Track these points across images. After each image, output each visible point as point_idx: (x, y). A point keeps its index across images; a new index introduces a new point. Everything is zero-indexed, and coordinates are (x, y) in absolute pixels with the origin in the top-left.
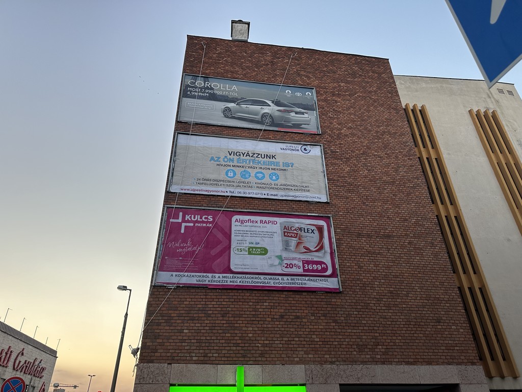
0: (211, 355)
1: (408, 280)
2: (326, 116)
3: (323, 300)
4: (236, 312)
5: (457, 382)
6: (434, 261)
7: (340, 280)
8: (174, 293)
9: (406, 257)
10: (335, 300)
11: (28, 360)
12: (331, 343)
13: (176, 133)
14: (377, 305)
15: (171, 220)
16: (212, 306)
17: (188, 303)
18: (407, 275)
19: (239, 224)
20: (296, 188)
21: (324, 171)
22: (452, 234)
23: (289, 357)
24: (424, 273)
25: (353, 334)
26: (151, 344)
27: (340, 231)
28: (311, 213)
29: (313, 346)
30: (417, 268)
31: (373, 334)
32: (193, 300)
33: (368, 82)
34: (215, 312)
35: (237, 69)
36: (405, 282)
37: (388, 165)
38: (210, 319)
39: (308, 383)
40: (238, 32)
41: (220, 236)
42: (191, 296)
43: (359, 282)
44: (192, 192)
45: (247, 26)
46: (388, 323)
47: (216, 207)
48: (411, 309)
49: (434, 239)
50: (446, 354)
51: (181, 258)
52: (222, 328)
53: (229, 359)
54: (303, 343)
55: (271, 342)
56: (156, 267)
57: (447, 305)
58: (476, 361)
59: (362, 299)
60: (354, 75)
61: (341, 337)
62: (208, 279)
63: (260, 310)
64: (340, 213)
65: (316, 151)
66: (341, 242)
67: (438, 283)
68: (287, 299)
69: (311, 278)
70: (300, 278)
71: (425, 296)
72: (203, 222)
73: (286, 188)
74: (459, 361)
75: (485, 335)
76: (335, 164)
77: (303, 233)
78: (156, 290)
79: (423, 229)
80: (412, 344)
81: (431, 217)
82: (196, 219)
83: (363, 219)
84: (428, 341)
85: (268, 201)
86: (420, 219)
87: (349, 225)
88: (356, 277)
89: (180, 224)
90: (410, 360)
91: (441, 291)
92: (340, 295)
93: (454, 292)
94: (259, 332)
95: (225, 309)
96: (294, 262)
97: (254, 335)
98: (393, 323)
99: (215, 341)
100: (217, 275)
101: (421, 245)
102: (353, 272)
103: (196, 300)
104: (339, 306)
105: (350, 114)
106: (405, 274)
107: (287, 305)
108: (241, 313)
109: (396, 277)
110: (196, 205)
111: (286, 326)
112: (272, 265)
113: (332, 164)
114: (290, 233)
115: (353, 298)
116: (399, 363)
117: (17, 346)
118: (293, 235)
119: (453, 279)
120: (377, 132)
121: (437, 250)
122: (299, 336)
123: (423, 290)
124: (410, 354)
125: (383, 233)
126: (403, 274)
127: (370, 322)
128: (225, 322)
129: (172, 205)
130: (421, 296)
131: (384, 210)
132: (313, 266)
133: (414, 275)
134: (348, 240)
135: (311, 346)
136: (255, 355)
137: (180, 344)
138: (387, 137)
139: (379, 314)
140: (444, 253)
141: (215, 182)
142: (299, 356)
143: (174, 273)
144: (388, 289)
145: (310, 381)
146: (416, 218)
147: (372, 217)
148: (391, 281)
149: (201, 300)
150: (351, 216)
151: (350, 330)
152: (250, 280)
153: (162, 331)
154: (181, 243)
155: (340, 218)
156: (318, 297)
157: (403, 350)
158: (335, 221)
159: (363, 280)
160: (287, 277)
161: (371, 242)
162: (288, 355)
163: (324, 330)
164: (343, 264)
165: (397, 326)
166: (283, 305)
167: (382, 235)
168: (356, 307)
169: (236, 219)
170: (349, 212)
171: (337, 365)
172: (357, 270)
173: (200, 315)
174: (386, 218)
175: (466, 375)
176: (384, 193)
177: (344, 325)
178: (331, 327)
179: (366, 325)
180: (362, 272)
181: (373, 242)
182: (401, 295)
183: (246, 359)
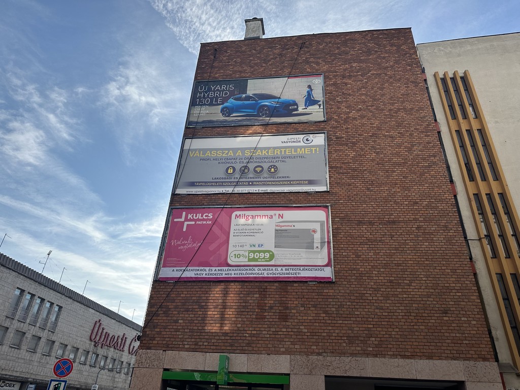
0: (201, 343)
1: (413, 268)
2: (333, 100)
3: (315, 291)
4: (227, 304)
5: (463, 379)
6: (446, 246)
7: (333, 270)
8: (173, 287)
9: (412, 244)
10: (327, 291)
12: (320, 334)
13: (185, 139)
14: (373, 295)
15: (175, 220)
16: (205, 298)
17: (184, 295)
18: (412, 262)
21: (326, 159)
23: (275, 347)
24: (433, 260)
25: (344, 325)
26: (150, 333)
27: (338, 219)
28: (309, 203)
29: (300, 337)
30: (423, 254)
31: (366, 326)
32: (189, 293)
33: (384, 58)
34: (208, 304)
35: (245, 68)
36: (408, 270)
37: (399, 146)
38: (203, 310)
39: (292, 373)
40: (250, 31)
42: (187, 290)
43: (355, 272)
45: (260, 22)
46: (384, 314)
47: (216, 205)
48: (413, 299)
50: (451, 348)
52: (213, 319)
53: (218, 348)
55: (258, 332)
56: (159, 263)
57: (458, 294)
58: (489, 356)
59: (357, 289)
60: (369, 52)
61: (330, 328)
62: (205, 273)
63: (250, 301)
64: (340, 201)
65: (319, 140)
66: (339, 231)
67: (449, 271)
68: (277, 290)
69: (306, 268)
70: (294, 268)
71: (431, 285)
72: (203, 220)
74: (468, 356)
76: (340, 150)
78: (158, 283)
79: (436, 212)
80: (411, 337)
81: (448, 198)
82: (197, 217)
83: (366, 206)
84: (428, 334)
85: (266, 194)
86: (434, 200)
87: (350, 213)
90: (406, 354)
91: (452, 279)
92: (333, 285)
93: (468, 279)
94: (248, 323)
95: (217, 301)
97: (243, 326)
98: (390, 314)
100: (214, 269)
101: (432, 229)
102: (349, 261)
103: (191, 293)
104: (330, 297)
105: (362, 95)
106: (409, 262)
107: (277, 296)
108: (232, 304)
109: (398, 265)
110: (198, 204)
111: (274, 317)
113: (336, 151)
115: (346, 288)
116: (394, 356)
117: (130, 334)
119: (468, 266)
120: (390, 110)
121: (452, 234)
122: (287, 328)
123: (430, 279)
125: (387, 219)
126: (407, 262)
127: (364, 313)
128: (216, 313)
129: (176, 206)
130: (426, 285)
131: (391, 194)
133: (420, 262)
134: (347, 229)
135: (298, 337)
136: (242, 345)
137: (175, 333)
138: (402, 114)
139: (375, 304)
142: (285, 346)
143: (175, 269)
144: (388, 278)
145: (295, 371)
146: (429, 200)
147: (376, 203)
148: (392, 270)
149: (196, 293)
150: (352, 203)
151: (341, 322)
152: (245, 272)
153: (160, 321)
154: (183, 241)
155: (340, 206)
156: (310, 288)
157: (400, 343)
158: (334, 210)
159: (360, 269)
160: (281, 267)
161: (372, 229)
162: (274, 345)
163: (313, 321)
164: (339, 253)
165: (394, 317)
166: (273, 296)
167: (385, 222)
168: (349, 297)
169: (236, 215)
170: (350, 200)
171: (324, 356)
172: (354, 259)
173: (194, 307)
174: (393, 203)
175: (475, 372)
176: (393, 175)
177: (335, 316)
178: (321, 318)
179: (359, 316)
180: (360, 262)
181: (374, 229)
182: (402, 284)
183: (234, 348)
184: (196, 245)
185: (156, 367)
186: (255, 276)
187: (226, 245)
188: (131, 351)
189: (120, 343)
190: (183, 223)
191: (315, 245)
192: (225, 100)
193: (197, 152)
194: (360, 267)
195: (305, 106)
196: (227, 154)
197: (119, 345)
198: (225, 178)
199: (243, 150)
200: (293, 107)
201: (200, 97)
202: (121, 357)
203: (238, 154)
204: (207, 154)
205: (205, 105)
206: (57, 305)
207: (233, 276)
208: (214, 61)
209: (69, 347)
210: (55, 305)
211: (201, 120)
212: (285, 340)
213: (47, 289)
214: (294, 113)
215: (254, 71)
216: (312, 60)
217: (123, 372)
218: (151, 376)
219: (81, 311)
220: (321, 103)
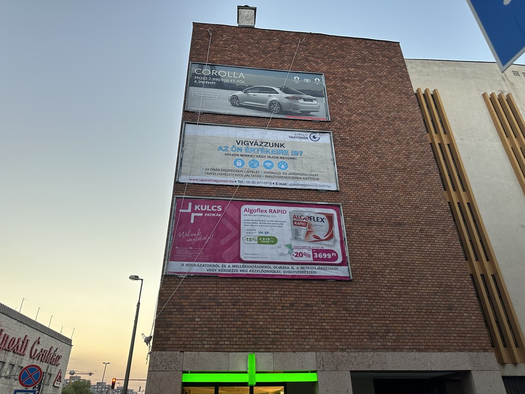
0: (223, 343)
1: (420, 267)
2: (335, 101)
3: (333, 288)
4: (246, 301)
5: (469, 369)
6: (446, 249)
7: (350, 269)
8: (185, 283)
9: (417, 245)
10: (346, 289)
11: (44, 349)
12: (342, 331)
13: (184, 123)
14: (388, 293)
15: (181, 211)
16: (222, 295)
17: (199, 292)
18: (419, 262)
19: (249, 213)
20: (306, 177)
21: (334, 159)
22: (464, 221)
23: (299, 344)
24: (436, 260)
25: (364, 322)
26: (163, 332)
27: (350, 219)
28: (321, 201)
29: (324, 334)
30: (428, 255)
31: (383, 322)
32: (204, 289)
33: (378, 67)
34: (226, 301)
35: (244, 56)
36: (416, 270)
37: (399, 152)
38: (222, 307)
39: (319, 370)
40: (244, 18)
41: (229, 225)
42: (202, 286)
43: (370, 270)
44: (201, 183)
45: (253, 11)
46: (399, 310)
47: (225, 197)
48: (422, 296)
49: (446, 226)
50: (457, 341)
51: (191, 248)
52: (233, 316)
53: (240, 346)
54: (314, 330)
55: (281, 330)
56: (167, 256)
57: (459, 292)
58: (488, 348)
59: (373, 286)
60: (364, 59)
61: (351, 324)
62: (218, 268)
63: (271, 298)
64: (350, 201)
65: (326, 139)
66: (352, 230)
67: (450, 271)
68: (297, 287)
69: (321, 267)
70: (310, 266)
71: (436, 283)
72: (212, 212)
73: (295, 176)
74: (472, 347)
75: (497, 322)
76: (345, 151)
77: (312, 222)
78: (168, 280)
79: (435, 217)
80: (423, 331)
81: (443, 204)
82: (205, 209)
83: (373, 207)
84: (439, 329)
85: (277, 190)
86: (432, 206)
87: (359, 213)
88: (366, 265)
89: (189, 214)
90: (421, 347)
91: (453, 279)
92: (351, 283)
93: (466, 279)
94: (270, 320)
95: (235, 298)
96: (304, 251)
97: (265, 323)
98: (404, 310)
99: (227, 329)
100: (227, 264)
102: (363, 260)
103: (206, 289)
104: (349, 294)
105: (361, 100)
106: (416, 262)
107: (297, 293)
108: (252, 301)
109: (407, 264)
110: (206, 195)
111: (296, 314)
112: (282, 254)
113: (342, 152)
114: (300, 222)
115: (363, 286)
116: (410, 350)
117: (33, 335)
118: (303, 224)
119: (465, 266)
120: (388, 118)
121: (449, 237)
122: (310, 325)
123: (435, 278)
124: (421, 341)
125: (394, 221)
126: (414, 262)
127: (381, 310)
128: (236, 310)
129: (181, 195)
130: (432, 283)
131: (395, 198)
132: (323, 255)
133: (425, 262)
134: (359, 228)
135: (322, 334)
136: (266, 343)
137: (192, 332)
138: (398, 123)
139: (390, 301)
140: (456, 240)
141: (224, 172)
142: (310, 343)
143: (185, 263)
144: (399, 277)
145: (321, 368)
146: (428, 205)
147: (382, 205)
148: (402, 269)
149: (211, 289)
150: (361, 204)
151: (361, 318)
152: (260, 269)
153: (174, 319)
154: (191, 233)
155: (350, 206)
156: (329, 285)
157: (414, 338)
158: (345, 210)
159: (374, 268)
160: (297, 266)
161: (381, 230)
162: (299, 342)
163: (335, 318)
165: (408, 313)
166: (293, 293)
167: (392, 223)
168: (366, 295)
169: (245, 209)
170: (359, 201)
171: (348, 352)
172: (367, 258)
173: (211, 304)
174: (397, 206)
175: (478, 362)
176: (395, 180)
177: (355, 312)
178: (341, 315)
179: (377, 313)
180: (373, 260)
181: (383, 230)
182: (412, 283)
183: (257, 346)
185: (174, 369)
186: (271, 273)
197: (19, 348)
202: (21, 362)
207: (248, 273)
212: (309, 337)
218: (169, 380)
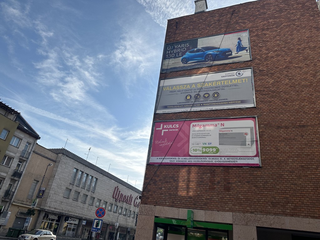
2: (256, 46)
3: (248, 173)
7: (260, 159)
9: (318, 141)
10: (256, 173)
12: (252, 200)
13: (160, 80)
14: (289, 176)
15: (157, 129)
16: (177, 175)
17: (164, 173)
23: (222, 207)
25: (269, 195)
27: (263, 126)
28: (242, 116)
29: (239, 201)
31: (285, 196)
33: (293, 13)
35: (196, 31)
36: (315, 159)
37: (306, 73)
38: (176, 182)
39: (234, 223)
41: (183, 136)
42: (166, 170)
43: (276, 160)
46: (297, 188)
47: (181, 119)
52: (182, 188)
53: (186, 205)
55: (211, 197)
56: (149, 154)
59: (278, 171)
60: (281, 11)
61: (259, 196)
62: (176, 160)
63: (205, 178)
64: (264, 113)
65: (248, 73)
66: (264, 133)
68: (222, 172)
69: (241, 158)
70: (233, 158)
72: (173, 128)
76: (262, 79)
78: (149, 166)
82: (169, 127)
83: (282, 116)
87: (271, 121)
88: (274, 157)
90: (315, 215)
92: (260, 169)
94: (204, 191)
95: (184, 177)
97: (201, 193)
98: (302, 188)
100: (181, 158)
102: (272, 153)
103: (168, 172)
104: (259, 177)
105: (276, 40)
106: (316, 153)
107: (222, 176)
109: (308, 155)
110: (170, 119)
111: (221, 188)
113: (260, 80)
116: (306, 216)
117: (134, 195)
120: (298, 49)
122: (230, 195)
124: (315, 211)
125: (299, 124)
126: (314, 153)
127: (283, 187)
128: (184, 184)
129: (157, 120)
131: (301, 107)
134: (269, 132)
136: (201, 204)
137: (160, 196)
138: (308, 51)
139: (291, 182)
142: (229, 207)
143: (158, 158)
144: (300, 164)
145: (236, 223)
147: (290, 114)
148: (303, 159)
149: (171, 172)
150: (273, 114)
151: (266, 192)
152: (200, 160)
153: (152, 188)
154: (162, 141)
155: (264, 116)
156: (244, 171)
157: (310, 208)
158: (259, 120)
159: (280, 158)
160: (224, 158)
161: (288, 131)
163: (247, 192)
164: (264, 148)
165: (305, 190)
166: (219, 175)
167: (297, 126)
168: (272, 177)
169: (193, 125)
170: (271, 112)
171: (255, 214)
172: (275, 152)
173: (171, 180)
174: (303, 113)
176: (302, 94)
177: (262, 188)
178: (252, 190)
179: (280, 189)
180: (279, 153)
181: (289, 131)
182: (311, 168)
183: (196, 206)
184: (170, 144)
185: (150, 215)
186: (207, 162)
187: (188, 143)
188: (135, 205)
189: (129, 200)
190: (161, 130)
191: (247, 143)
192: (184, 53)
193: (168, 87)
194: (279, 157)
195: (237, 52)
196: (186, 87)
197: (129, 201)
198: (185, 102)
199: (196, 84)
200: (228, 53)
201: (168, 53)
202: (130, 208)
203: (193, 87)
204: (174, 88)
205: (171, 58)
206: (95, 178)
207: (193, 162)
208: (176, 30)
209: (102, 201)
210: (94, 178)
211: (169, 67)
212: (229, 203)
213: (89, 169)
214: (229, 57)
215: (202, 33)
216: (240, 21)
217: (131, 216)
218: (148, 220)
219: (108, 181)
220: (248, 49)
